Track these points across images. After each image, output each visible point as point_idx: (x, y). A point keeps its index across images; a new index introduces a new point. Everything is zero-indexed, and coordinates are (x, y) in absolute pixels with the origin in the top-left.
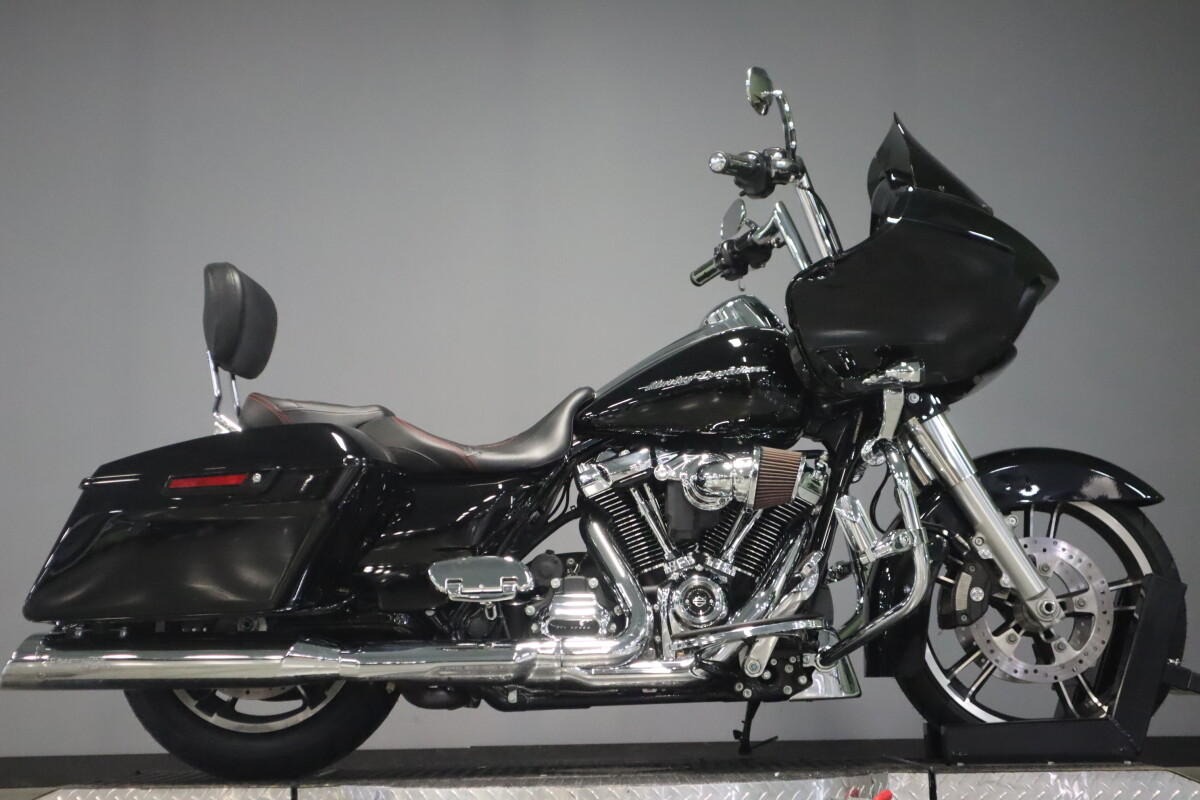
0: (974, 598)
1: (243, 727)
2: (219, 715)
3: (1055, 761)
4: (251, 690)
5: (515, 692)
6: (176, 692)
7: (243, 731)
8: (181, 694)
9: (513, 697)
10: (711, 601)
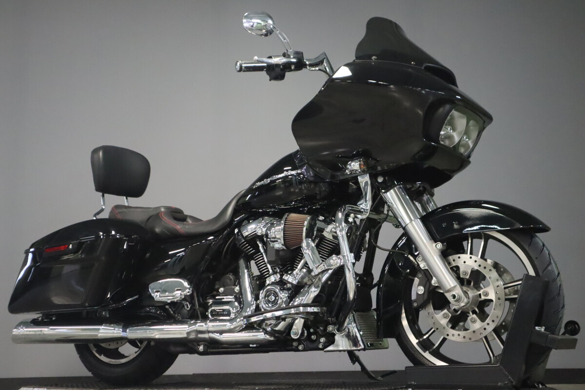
0: (420, 293)
2: (104, 355)
9: (201, 349)
10: (277, 298)
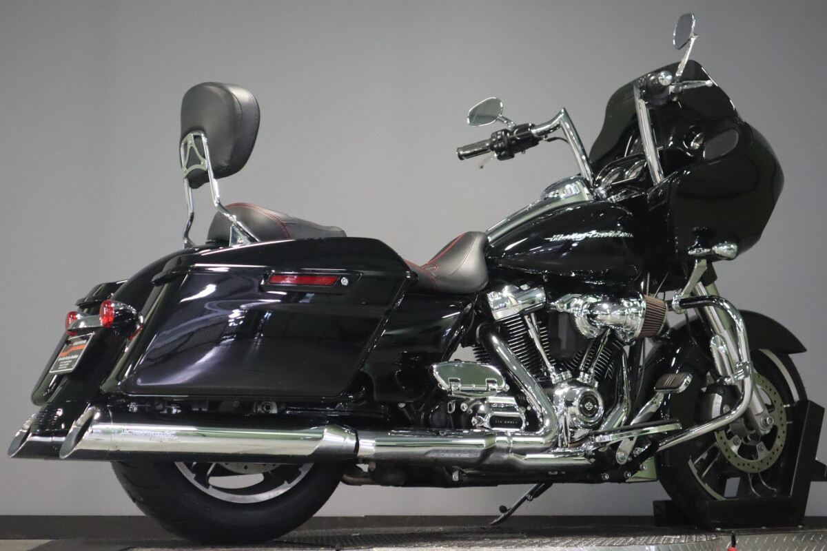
1: (234, 498)
3: (767, 526)
4: (249, 464)
5: (457, 472)
6: (176, 463)
7: (235, 502)
8: (181, 466)
9: (455, 477)
10: (596, 406)
